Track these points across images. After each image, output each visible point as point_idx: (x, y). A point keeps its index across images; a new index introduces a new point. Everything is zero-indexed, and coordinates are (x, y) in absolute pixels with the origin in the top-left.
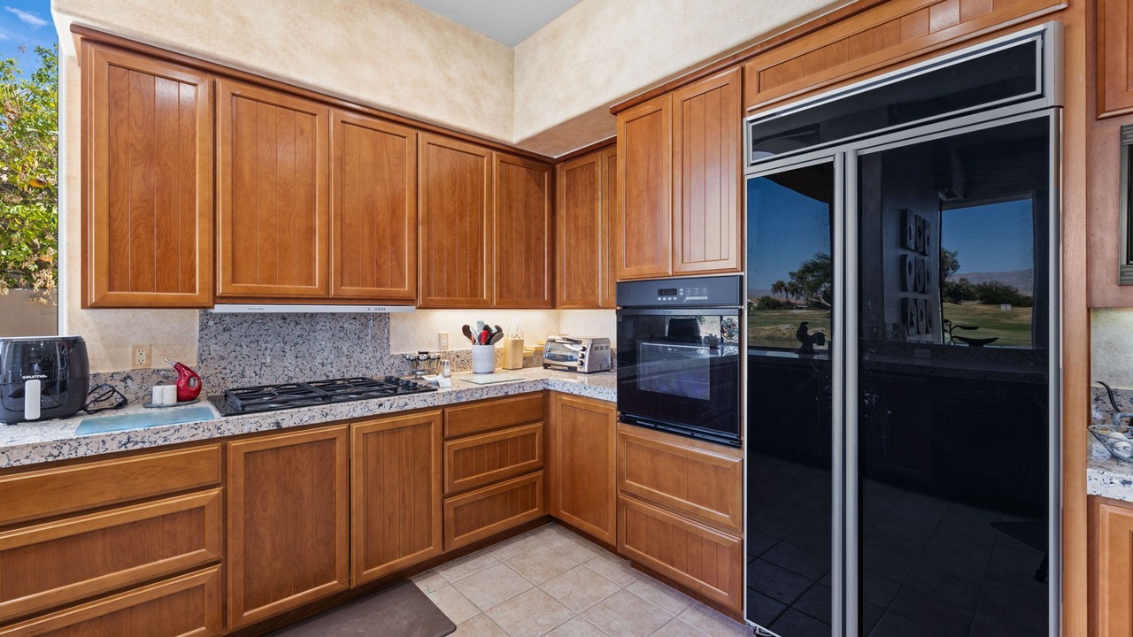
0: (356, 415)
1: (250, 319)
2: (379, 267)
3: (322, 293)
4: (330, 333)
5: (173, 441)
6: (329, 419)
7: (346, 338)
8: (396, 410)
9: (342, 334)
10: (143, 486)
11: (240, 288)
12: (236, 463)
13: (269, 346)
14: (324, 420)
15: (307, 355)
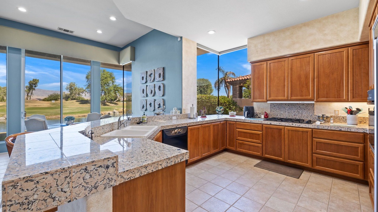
0: (286, 125)
1: (279, 104)
2: (302, 92)
3: (287, 99)
4: (296, 108)
5: (256, 122)
6: (280, 125)
7: (301, 109)
8: (297, 126)
9: (299, 108)
10: (252, 128)
11: (271, 98)
12: (264, 128)
13: (282, 110)
14: (279, 125)
15: (291, 113)
